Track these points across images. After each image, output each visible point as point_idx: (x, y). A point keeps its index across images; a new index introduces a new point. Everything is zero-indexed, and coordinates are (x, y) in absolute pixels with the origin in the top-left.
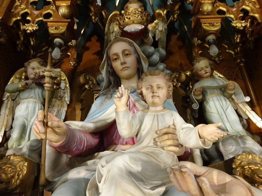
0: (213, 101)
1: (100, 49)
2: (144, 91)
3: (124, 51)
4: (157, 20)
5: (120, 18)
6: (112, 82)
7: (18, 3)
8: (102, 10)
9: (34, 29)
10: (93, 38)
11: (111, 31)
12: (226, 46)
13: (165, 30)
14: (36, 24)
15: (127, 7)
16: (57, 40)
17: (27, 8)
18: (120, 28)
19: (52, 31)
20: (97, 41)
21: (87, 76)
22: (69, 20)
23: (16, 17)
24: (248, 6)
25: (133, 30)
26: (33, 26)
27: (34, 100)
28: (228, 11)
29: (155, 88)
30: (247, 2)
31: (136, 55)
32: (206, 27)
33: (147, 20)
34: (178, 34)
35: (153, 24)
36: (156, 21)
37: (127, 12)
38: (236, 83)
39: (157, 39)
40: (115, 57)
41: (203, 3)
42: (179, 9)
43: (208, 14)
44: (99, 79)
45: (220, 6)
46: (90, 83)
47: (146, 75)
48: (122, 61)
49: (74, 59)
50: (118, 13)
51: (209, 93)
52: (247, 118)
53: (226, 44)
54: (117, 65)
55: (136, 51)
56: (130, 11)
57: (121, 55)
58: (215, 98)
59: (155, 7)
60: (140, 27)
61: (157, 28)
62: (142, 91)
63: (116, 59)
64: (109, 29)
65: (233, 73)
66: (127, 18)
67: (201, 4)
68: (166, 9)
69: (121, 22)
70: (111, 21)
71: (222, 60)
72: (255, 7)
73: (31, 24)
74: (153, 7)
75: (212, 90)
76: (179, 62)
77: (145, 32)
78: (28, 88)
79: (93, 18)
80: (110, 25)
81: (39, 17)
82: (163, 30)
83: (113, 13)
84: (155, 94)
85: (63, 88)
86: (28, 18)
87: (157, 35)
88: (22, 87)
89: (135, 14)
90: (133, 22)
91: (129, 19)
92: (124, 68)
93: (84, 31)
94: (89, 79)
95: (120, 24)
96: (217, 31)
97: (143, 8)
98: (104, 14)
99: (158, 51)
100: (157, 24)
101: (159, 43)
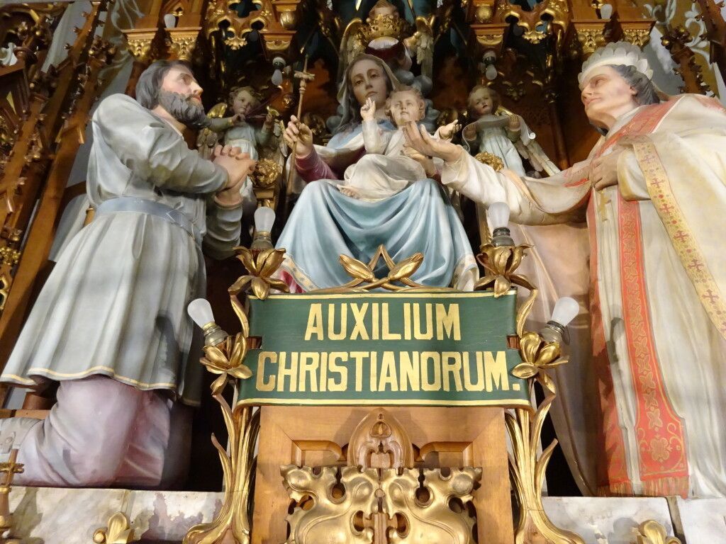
0: (490, 142)
1: (328, 80)
2: (393, 109)
3: (370, 71)
4: (418, 32)
5: (365, 29)
6: (354, 114)
7: (211, 7)
8: (334, 17)
9: (242, 44)
10: (316, 63)
11: (349, 49)
12: (532, 74)
13: (431, 46)
14: (243, 38)
15: (374, 13)
16: (278, 59)
17: (226, 14)
18: (364, 43)
19: (270, 46)
20: (324, 67)
21: (314, 116)
22: (294, 32)
23: (213, 27)
24: (553, 9)
25: (382, 47)
26: (239, 41)
27: (247, 141)
28: (522, 17)
29: (404, 104)
30: (552, 4)
31: (385, 78)
32: (482, 40)
33: (401, 31)
34: (457, 55)
35: (413, 38)
36: (417, 34)
37: (373, 20)
38: (520, 117)
39: (418, 62)
40: (359, 79)
41: (478, 7)
42: (452, 15)
43: (485, 22)
44: (330, 124)
45: (511, 9)
46: (319, 126)
47: (395, 92)
48: (368, 83)
49: (290, 94)
50: (360, 21)
51: (486, 133)
52: (541, 170)
53: (532, 71)
54: (360, 90)
55: (385, 72)
56: (378, 19)
57: (366, 77)
58: (493, 139)
59: (417, 11)
60: (392, 42)
61: (418, 44)
62: (390, 111)
63: (359, 82)
64: (346, 46)
65: (538, 115)
66: (374, 28)
67: (476, 8)
68: (435, 14)
69: (366, 34)
70: (350, 33)
71: (523, 96)
72: (563, 11)
73: (236, 37)
74: (414, 12)
75: (491, 129)
76: (455, 100)
77: (399, 49)
78: (239, 126)
79: (323, 28)
80: (347, 39)
81: (246, 28)
82: (428, 47)
83: (353, 22)
84: (404, 110)
85: (277, 135)
86: (231, 29)
87: (418, 56)
88: (234, 122)
89: (384, 23)
90: (382, 34)
91: (377, 29)
92: (370, 93)
93: (304, 51)
94: (317, 120)
95: (363, 37)
96: (497, 46)
97: (397, 14)
98: (337, 23)
99: (421, 80)
100: (418, 38)
101: (423, 69)
